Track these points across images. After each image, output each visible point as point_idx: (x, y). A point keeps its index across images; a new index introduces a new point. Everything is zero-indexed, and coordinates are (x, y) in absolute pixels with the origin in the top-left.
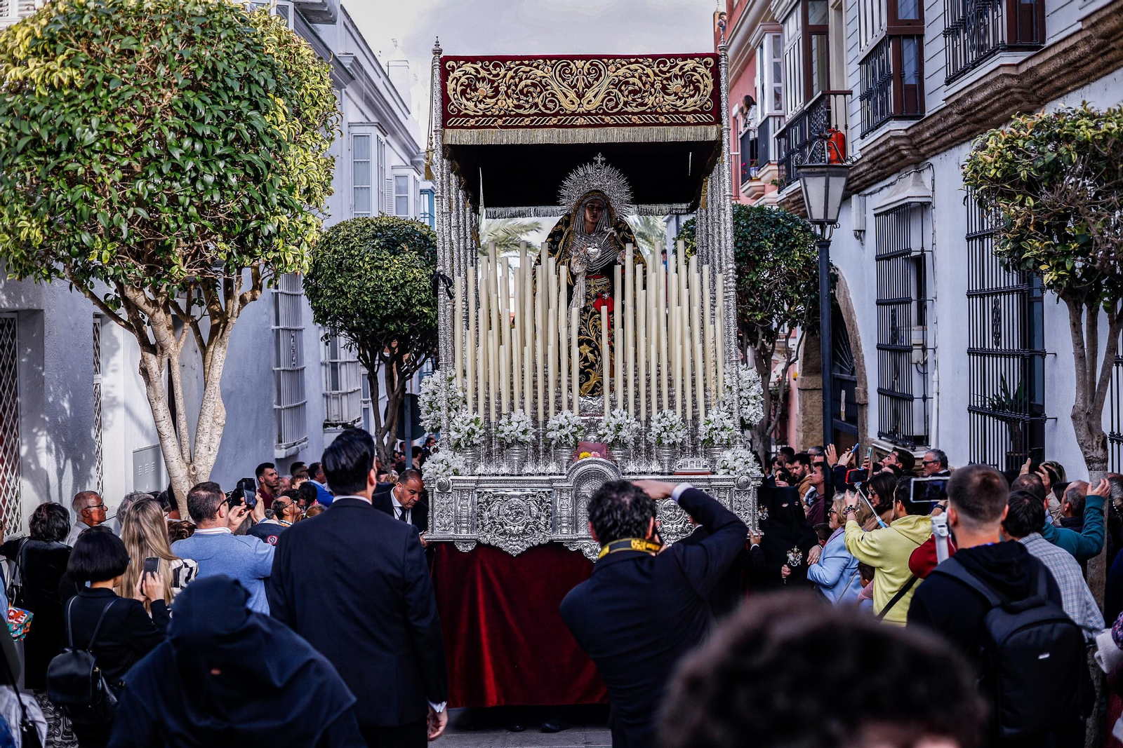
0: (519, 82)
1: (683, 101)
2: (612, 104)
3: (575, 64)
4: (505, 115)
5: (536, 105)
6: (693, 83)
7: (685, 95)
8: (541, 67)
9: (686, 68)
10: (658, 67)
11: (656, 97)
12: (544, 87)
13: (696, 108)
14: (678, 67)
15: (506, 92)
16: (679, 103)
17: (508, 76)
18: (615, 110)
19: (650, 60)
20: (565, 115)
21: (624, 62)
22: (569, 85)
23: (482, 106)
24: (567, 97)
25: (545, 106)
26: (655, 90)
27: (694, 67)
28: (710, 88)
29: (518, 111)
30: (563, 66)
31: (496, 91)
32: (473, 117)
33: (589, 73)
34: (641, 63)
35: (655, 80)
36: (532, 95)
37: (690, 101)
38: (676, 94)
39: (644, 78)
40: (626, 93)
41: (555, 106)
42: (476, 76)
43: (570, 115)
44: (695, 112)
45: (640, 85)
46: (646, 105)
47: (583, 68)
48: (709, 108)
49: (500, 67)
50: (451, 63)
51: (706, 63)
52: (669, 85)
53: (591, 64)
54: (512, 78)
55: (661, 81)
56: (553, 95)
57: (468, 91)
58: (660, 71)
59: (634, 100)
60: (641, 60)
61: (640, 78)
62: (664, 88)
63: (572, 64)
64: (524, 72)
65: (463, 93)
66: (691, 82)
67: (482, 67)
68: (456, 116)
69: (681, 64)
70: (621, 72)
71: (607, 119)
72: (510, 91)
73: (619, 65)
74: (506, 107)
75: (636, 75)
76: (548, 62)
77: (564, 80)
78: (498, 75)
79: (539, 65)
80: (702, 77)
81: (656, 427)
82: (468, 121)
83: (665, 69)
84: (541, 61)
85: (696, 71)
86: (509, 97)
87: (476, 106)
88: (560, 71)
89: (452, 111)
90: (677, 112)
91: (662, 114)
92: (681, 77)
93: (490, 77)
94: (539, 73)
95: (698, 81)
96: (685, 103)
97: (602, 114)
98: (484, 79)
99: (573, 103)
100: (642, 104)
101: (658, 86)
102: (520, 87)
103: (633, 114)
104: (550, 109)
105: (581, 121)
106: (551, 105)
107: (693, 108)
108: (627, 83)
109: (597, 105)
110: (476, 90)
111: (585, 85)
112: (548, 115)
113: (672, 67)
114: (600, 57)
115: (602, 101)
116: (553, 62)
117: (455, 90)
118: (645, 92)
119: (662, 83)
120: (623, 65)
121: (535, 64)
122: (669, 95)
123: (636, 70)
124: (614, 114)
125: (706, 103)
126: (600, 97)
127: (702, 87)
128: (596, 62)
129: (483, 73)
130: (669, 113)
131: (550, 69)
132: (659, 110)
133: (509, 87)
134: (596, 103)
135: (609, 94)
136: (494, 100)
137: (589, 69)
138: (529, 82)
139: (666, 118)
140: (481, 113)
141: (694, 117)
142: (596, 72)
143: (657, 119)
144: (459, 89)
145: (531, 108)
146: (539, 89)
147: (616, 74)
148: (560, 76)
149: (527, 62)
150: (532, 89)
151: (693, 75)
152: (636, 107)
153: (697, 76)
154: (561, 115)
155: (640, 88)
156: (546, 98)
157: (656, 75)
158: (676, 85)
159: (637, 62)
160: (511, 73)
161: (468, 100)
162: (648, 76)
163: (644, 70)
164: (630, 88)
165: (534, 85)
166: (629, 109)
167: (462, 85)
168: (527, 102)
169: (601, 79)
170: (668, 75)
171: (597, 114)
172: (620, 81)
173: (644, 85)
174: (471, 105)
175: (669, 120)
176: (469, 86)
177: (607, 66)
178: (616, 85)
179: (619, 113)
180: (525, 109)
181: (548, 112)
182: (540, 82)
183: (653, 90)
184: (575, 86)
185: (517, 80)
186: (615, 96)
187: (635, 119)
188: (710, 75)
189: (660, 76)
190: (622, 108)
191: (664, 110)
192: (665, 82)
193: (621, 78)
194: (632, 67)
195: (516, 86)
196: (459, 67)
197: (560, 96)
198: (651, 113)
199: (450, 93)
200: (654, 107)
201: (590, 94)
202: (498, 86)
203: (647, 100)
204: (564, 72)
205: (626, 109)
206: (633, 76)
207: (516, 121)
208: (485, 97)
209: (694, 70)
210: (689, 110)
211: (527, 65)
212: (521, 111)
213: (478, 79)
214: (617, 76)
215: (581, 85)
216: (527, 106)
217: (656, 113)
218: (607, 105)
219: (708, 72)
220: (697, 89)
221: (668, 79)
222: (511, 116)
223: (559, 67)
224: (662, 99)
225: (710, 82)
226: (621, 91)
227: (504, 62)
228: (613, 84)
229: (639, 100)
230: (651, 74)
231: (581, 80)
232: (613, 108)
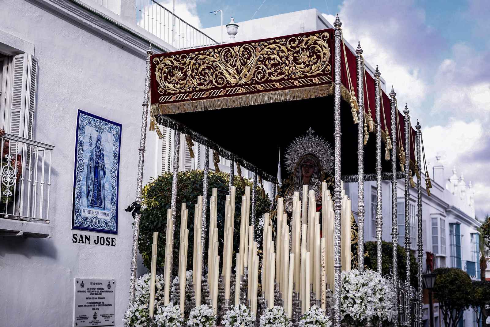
0: (199, 67)
1: (309, 68)
2: (260, 76)
3: (233, 49)
4: (193, 91)
5: (211, 82)
6: (316, 53)
7: (311, 63)
8: (211, 54)
9: (310, 42)
10: (290, 44)
11: (290, 67)
12: (215, 68)
13: (320, 72)
14: (304, 42)
15: (192, 75)
16: (307, 69)
17: (192, 64)
18: (263, 80)
19: (284, 40)
20: (231, 87)
21: (266, 44)
22: (231, 65)
23: (178, 86)
24: (230, 74)
25: (217, 82)
26: (289, 61)
27: (315, 41)
28: (328, 55)
29: (200, 87)
30: (226, 52)
31: (185, 75)
32: (174, 94)
33: (243, 55)
34: (278, 43)
35: (288, 54)
36: (208, 75)
37: (314, 67)
38: (304, 63)
39: (281, 54)
40: (269, 66)
41: (224, 81)
42: (172, 66)
43: (234, 87)
44: (319, 75)
45: (279, 59)
46: (284, 73)
47: (239, 52)
48: (329, 70)
49: (186, 58)
50: (156, 59)
51: (324, 37)
52: (298, 57)
53: (244, 48)
54: (194, 64)
55: (293, 54)
56: (222, 73)
57: (169, 77)
58: (292, 47)
59: (275, 71)
60: (277, 41)
61: (278, 55)
62: (295, 60)
63: (231, 50)
64: (201, 59)
65: (166, 78)
66: (314, 52)
67: (175, 59)
69: (305, 39)
70: (264, 52)
71: (259, 87)
72: (194, 74)
73: (263, 47)
74: (193, 85)
75: (275, 52)
76: (216, 50)
77: (227, 62)
78: (185, 64)
79: (210, 53)
80: (321, 47)
82: (171, 98)
83: (295, 45)
84: (211, 50)
85: (316, 44)
86: (194, 78)
87: (174, 87)
88: (224, 56)
89: (161, 92)
90: (306, 76)
91: (296, 79)
92: (307, 49)
93: (181, 65)
94: (212, 58)
95: (319, 51)
96: (311, 69)
97: (255, 84)
98: (177, 67)
100: (281, 74)
101: (291, 58)
102: (200, 70)
103: (276, 81)
104: (219, 84)
105: (242, 90)
106: (220, 81)
107: (317, 72)
108: (269, 59)
110: (173, 75)
111: (242, 63)
112: (220, 88)
113: (299, 43)
114: (249, 42)
115: (254, 74)
116: (219, 49)
117: (160, 77)
118: (282, 64)
119: (293, 56)
120: (265, 46)
121: (208, 53)
122: (299, 64)
123: (275, 48)
124: (263, 83)
125: (326, 67)
126: (252, 71)
127: (322, 55)
128: (246, 46)
129: (176, 64)
130: (300, 78)
131: (218, 55)
132: (293, 76)
133: (193, 71)
134: (250, 76)
135: (258, 68)
136: (185, 81)
137: (243, 52)
138: (205, 66)
139: (299, 82)
140: (178, 91)
141: (318, 79)
142: (248, 53)
143: (293, 83)
144: (163, 75)
145: (208, 84)
146: (212, 71)
147: (261, 53)
148: (225, 59)
149: (202, 52)
150: (207, 71)
151: (315, 47)
152: (277, 76)
153: (318, 47)
154: (228, 87)
155: (279, 61)
156: (217, 76)
157: (289, 50)
158: (303, 56)
159: (275, 42)
160: (193, 61)
161: (169, 83)
162: (283, 52)
163: (280, 47)
164: (272, 62)
165: (208, 68)
166: (273, 78)
167: (164, 73)
168: (205, 80)
169: (251, 58)
170: (297, 49)
171: (252, 84)
172: (264, 58)
173: (281, 59)
174: (171, 86)
175: (301, 83)
176: (169, 73)
177: (255, 48)
178: (262, 62)
179: (266, 82)
180: (205, 86)
181: (220, 86)
182: (212, 65)
183: (287, 62)
184: (235, 65)
185: (197, 66)
186: (262, 70)
187: (277, 85)
188: (327, 45)
189: (291, 51)
190: (268, 78)
191: (297, 76)
192: (295, 55)
193: (265, 56)
194: (272, 46)
195: (197, 70)
196: (161, 61)
197: (225, 73)
198: (288, 79)
199: (158, 79)
200: (290, 74)
201: (245, 71)
202: (186, 71)
203: (284, 70)
204: (227, 56)
205: (270, 78)
206: (273, 53)
207: (200, 95)
208: (179, 80)
209: (315, 43)
210: (314, 74)
211: (202, 54)
212: (203, 87)
213: (173, 68)
214: (262, 55)
215: (239, 64)
216: (206, 83)
217: (292, 79)
218: (257, 77)
219: (325, 44)
220: (319, 57)
221: (298, 52)
222: (196, 91)
223: (223, 53)
224: (294, 68)
225: (327, 51)
226: (266, 65)
227: (188, 54)
228: (260, 61)
229: (279, 71)
230: (285, 50)
231: (238, 60)
232: (261, 78)
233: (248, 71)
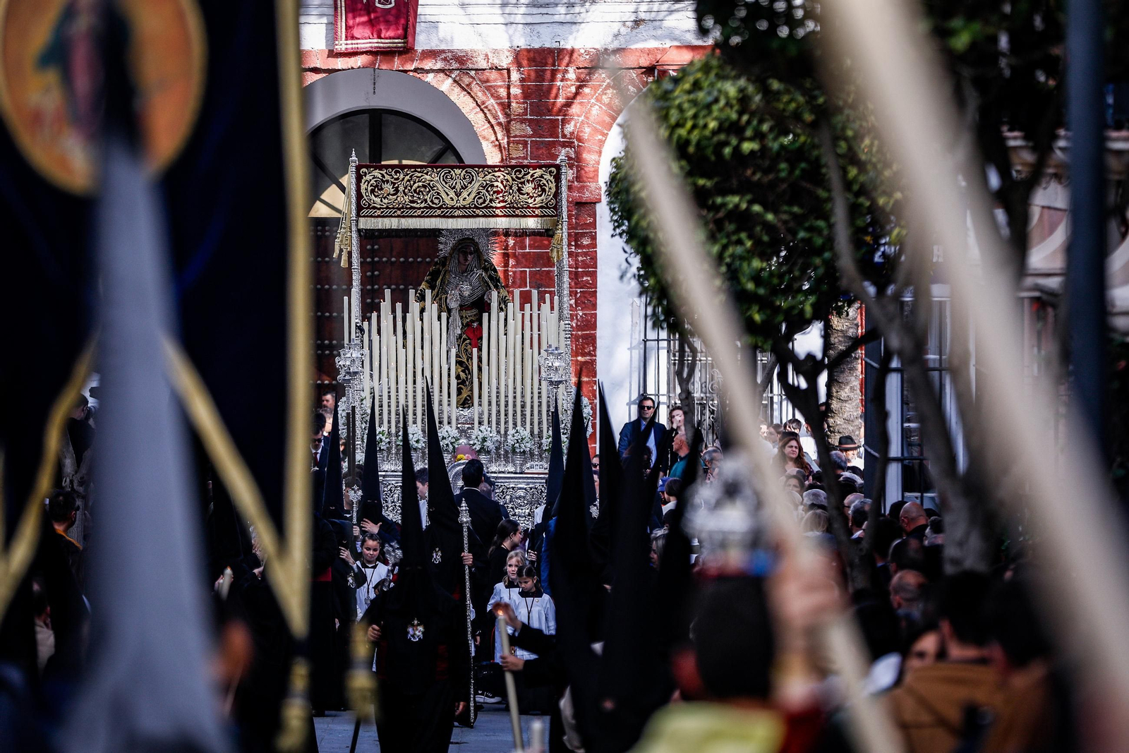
0: (414, 184)
1: (533, 199)
2: (481, 201)
3: (454, 171)
4: (403, 208)
5: (426, 201)
6: (541, 186)
7: (535, 195)
9: (536, 175)
10: (515, 174)
11: (513, 196)
12: (432, 188)
13: (543, 204)
14: (530, 174)
15: (404, 191)
16: (530, 201)
17: (406, 179)
18: (483, 205)
19: (510, 169)
20: (447, 208)
21: (490, 171)
22: (450, 187)
23: (386, 201)
24: (448, 195)
25: (432, 201)
26: (513, 191)
27: (542, 175)
28: (553, 190)
29: (412, 205)
30: (445, 173)
31: (397, 190)
32: (379, 209)
33: (465, 179)
34: (503, 171)
35: (513, 184)
36: (423, 194)
37: (538, 199)
38: (528, 194)
39: (505, 183)
40: (492, 193)
41: (440, 201)
42: (382, 180)
43: (450, 208)
44: (542, 207)
45: (502, 187)
46: (506, 202)
47: (460, 175)
48: (553, 204)
49: (400, 173)
50: (364, 170)
51: (550, 172)
52: (523, 187)
53: (466, 172)
54: (408, 181)
55: (517, 184)
56: (438, 194)
57: (376, 190)
58: (517, 177)
59: (497, 198)
60: (503, 169)
61: (502, 182)
62: (519, 190)
63: (452, 172)
64: (417, 177)
65: (373, 191)
66: (539, 185)
67: (386, 173)
68: (367, 208)
69: (532, 172)
70: (487, 178)
71: (478, 212)
72: (406, 190)
73: (487, 173)
74: (404, 202)
75: (499, 180)
76: (435, 170)
77: (446, 183)
78: (398, 179)
79: (428, 172)
80: (547, 182)
81: (511, 440)
82: (376, 212)
83: (520, 176)
84: (430, 169)
85: (543, 178)
86: (406, 195)
87: (381, 201)
88: (443, 176)
89: (364, 204)
90: (529, 207)
91: (518, 208)
92: (532, 181)
93: (392, 180)
94: (428, 177)
95: (545, 185)
96: (535, 200)
97: (473, 208)
98: (388, 181)
99: (453, 200)
100: (503, 201)
101: (515, 188)
102: (414, 188)
103: (497, 208)
104: (433, 203)
105: (458, 213)
106: (436, 201)
107: (540, 205)
108: (492, 186)
109: (470, 201)
110: (382, 189)
111: (462, 186)
112: (434, 208)
113: (525, 175)
114: (473, 167)
115: (474, 199)
116: (439, 170)
117: (366, 189)
118: (505, 192)
119: (518, 186)
120: (489, 173)
121: (425, 171)
122: (524, 194)
123: (499, 177)
124: (483, 208)
125: (550, 201)
126: (473, 195)
127: (547, 189)
128: (469, 170)
129: (387, 177)
130: (523, 208)
131: (436, 175)
132: (515, 205)
133: (406, 188)
134: (469, 199)
135: (479, 193)
136: (395, 197)
137: (464, 175)
138: (420, 184)
139: (521, 211)
140: (385, 206)
141: (541, 211)
142: (470, 177)
144: (369, 189)
146: (428, 190)
147: (484, 179)
148: (443, 180)
149: (419, 170)
150: (422, 189)
151: (541, 181)
152: (499, 203)
153: (544, 181)
154: (444, 208)
155: (502, 189)
156: (433, 195)
157: (513, 180)
158: (529, 188)
159: (499, 171)
160: (408, 177)
161: (376, 196)
162: (507, 181)
163: (505, 176)
164: (495, 189)
165: (424, 187)
166: (494, 205)
167: (371, 186)
168: (419, 198)
169: (473, 183)
170: (522, 180)
171: (470, 208)
172: (487, 184)
173: (505, 187)
174: (378, 200)
175: (523, 213)
176: (377, 186)
177: (478, 174)
178: (484, 187)
179: (486, 207)
180: (418, 203)
181: (434, 206)
182: (429, 184)
183: (511, 191)
184: (454, 187)
185: (412, 183)
186: (483, 195)
187: (498, 212)
188: (553, 180)
189: (516, 181)
190: (489, 204)
191: (519, 206)
192: (520, 185)
193: (488, 182)
194: (497, 174)
195: (411, 187)
196: (370, 173)
197: (444, 195)
198: (510, 208)
199: (363, 191)
200: (512, 203)
201: (465, 194)
202: (398, 187)
203: (507, 198)
204: (446, 177)
205: (491, 204)
206: (497, 181)
207: (411, 212)
208: (388, 195)
210: (537, 206)
211: (419, 172)
212: (414, 205)
213: (384, 182)
214: (485, 181)
215: (458, 187)
216: (419, 202)
217: (514, 207)
218: (477, 201)
219: (552, 178)
220: (544, 190)
221: (523, 183)
222: (407, 208)
223: (443, 174)
224: (518, 198)
225: (553, 185)
226: (488, 191)
227: (403, 170)
228: (482, 187)
229: (501, 199)
230: (510, 179)
231: (458, 184)
232: (481, 204)
233: (468, 195)
